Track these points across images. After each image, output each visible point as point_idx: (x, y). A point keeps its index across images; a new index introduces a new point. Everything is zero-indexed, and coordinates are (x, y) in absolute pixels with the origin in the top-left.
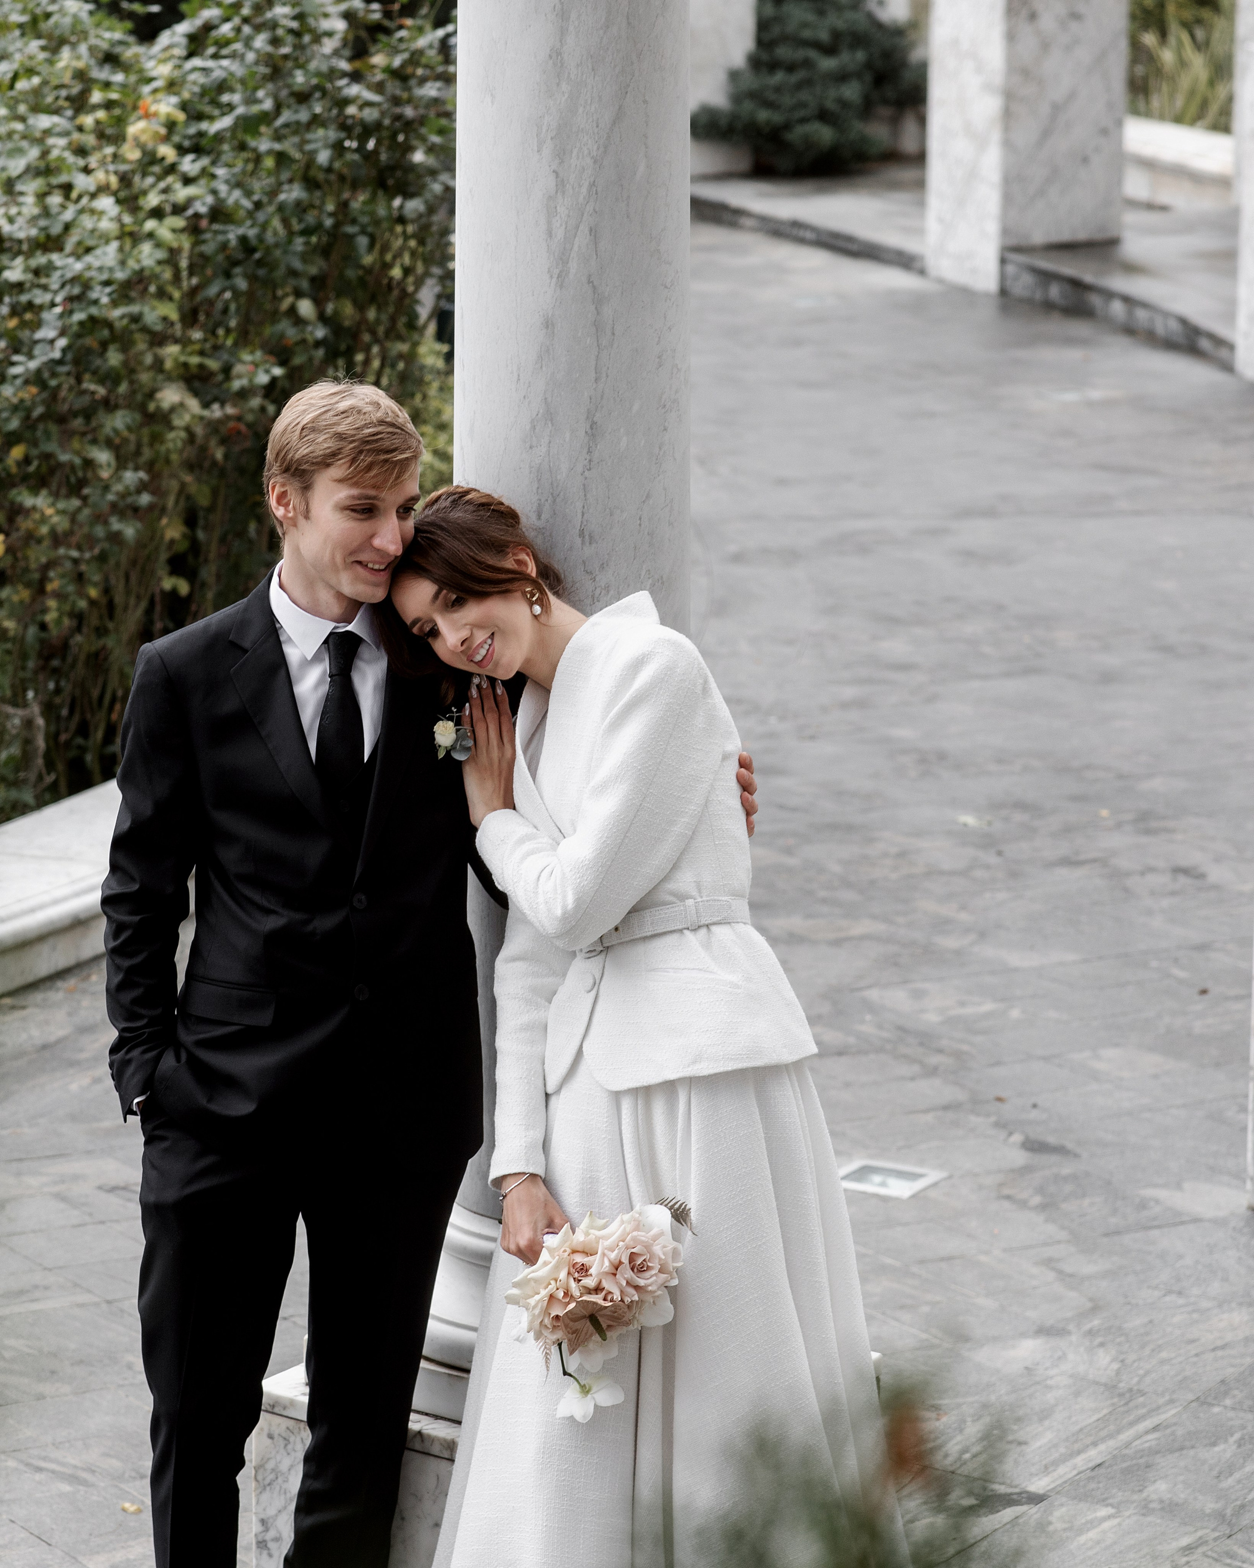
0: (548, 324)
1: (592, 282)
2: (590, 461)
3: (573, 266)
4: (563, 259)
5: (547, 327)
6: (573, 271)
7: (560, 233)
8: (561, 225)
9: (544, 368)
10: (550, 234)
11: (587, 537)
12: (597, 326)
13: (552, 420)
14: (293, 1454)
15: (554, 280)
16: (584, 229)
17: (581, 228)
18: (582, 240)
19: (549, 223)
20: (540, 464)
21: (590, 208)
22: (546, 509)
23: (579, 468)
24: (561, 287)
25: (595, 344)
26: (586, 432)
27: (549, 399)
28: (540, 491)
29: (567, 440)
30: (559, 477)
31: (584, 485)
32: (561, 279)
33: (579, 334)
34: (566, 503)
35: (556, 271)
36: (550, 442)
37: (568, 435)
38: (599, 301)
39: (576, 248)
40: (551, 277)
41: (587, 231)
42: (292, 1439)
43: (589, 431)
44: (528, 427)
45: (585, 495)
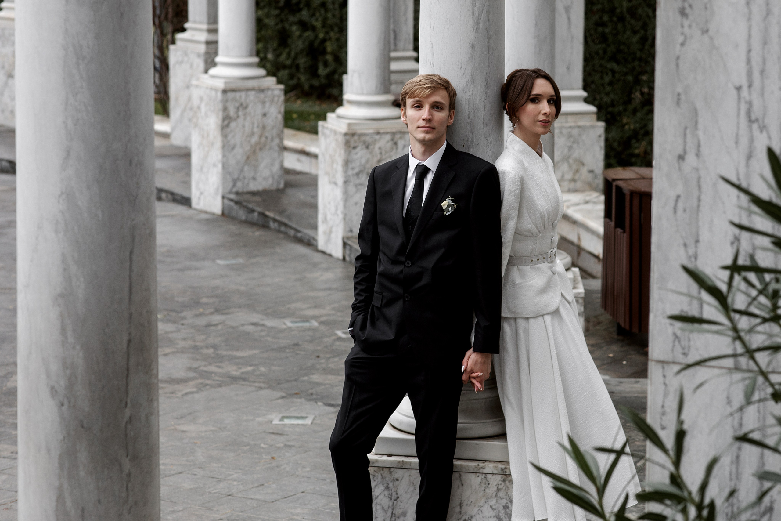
0: (473, 47)
1: (487, 31)
2: (486, 96)
3: (481, 25)
4: (478, 22)
5: (472, 48)
6: (481, 27)
7: (477, 13)
8: (477, 10)
9: (471, 63)
10: (473, 13)
11: (485, 125)
12: (488, 46)
13: (474, 82)
14: (377, 480)
15: (475, 30)
16: (485, 11)
17: (484, 11)
18: (484, 15)
19: (473, 9)
20: (469, 98)
21: (486, 4)
22: (472, 114)
23: (483, 99)
24: (477, 33)
25: (488, 53)
26: (485, 86)
27: (473, 74)
28: (469, 108)
29: (479, 89)
30: (476, 103)
31: (484, 105)
32: (477, 30)
33: (483, 50)
34: (479, 112)
35: (476, 27)
36: (473, 90)
37: (479, 87)
38: (489, 37)
39: (482, 18)
40: (474, 29)
41: (486, 12)
42: (376, 474)
43: (486, 86)
44: (465, 85)
45: (485, 109)
